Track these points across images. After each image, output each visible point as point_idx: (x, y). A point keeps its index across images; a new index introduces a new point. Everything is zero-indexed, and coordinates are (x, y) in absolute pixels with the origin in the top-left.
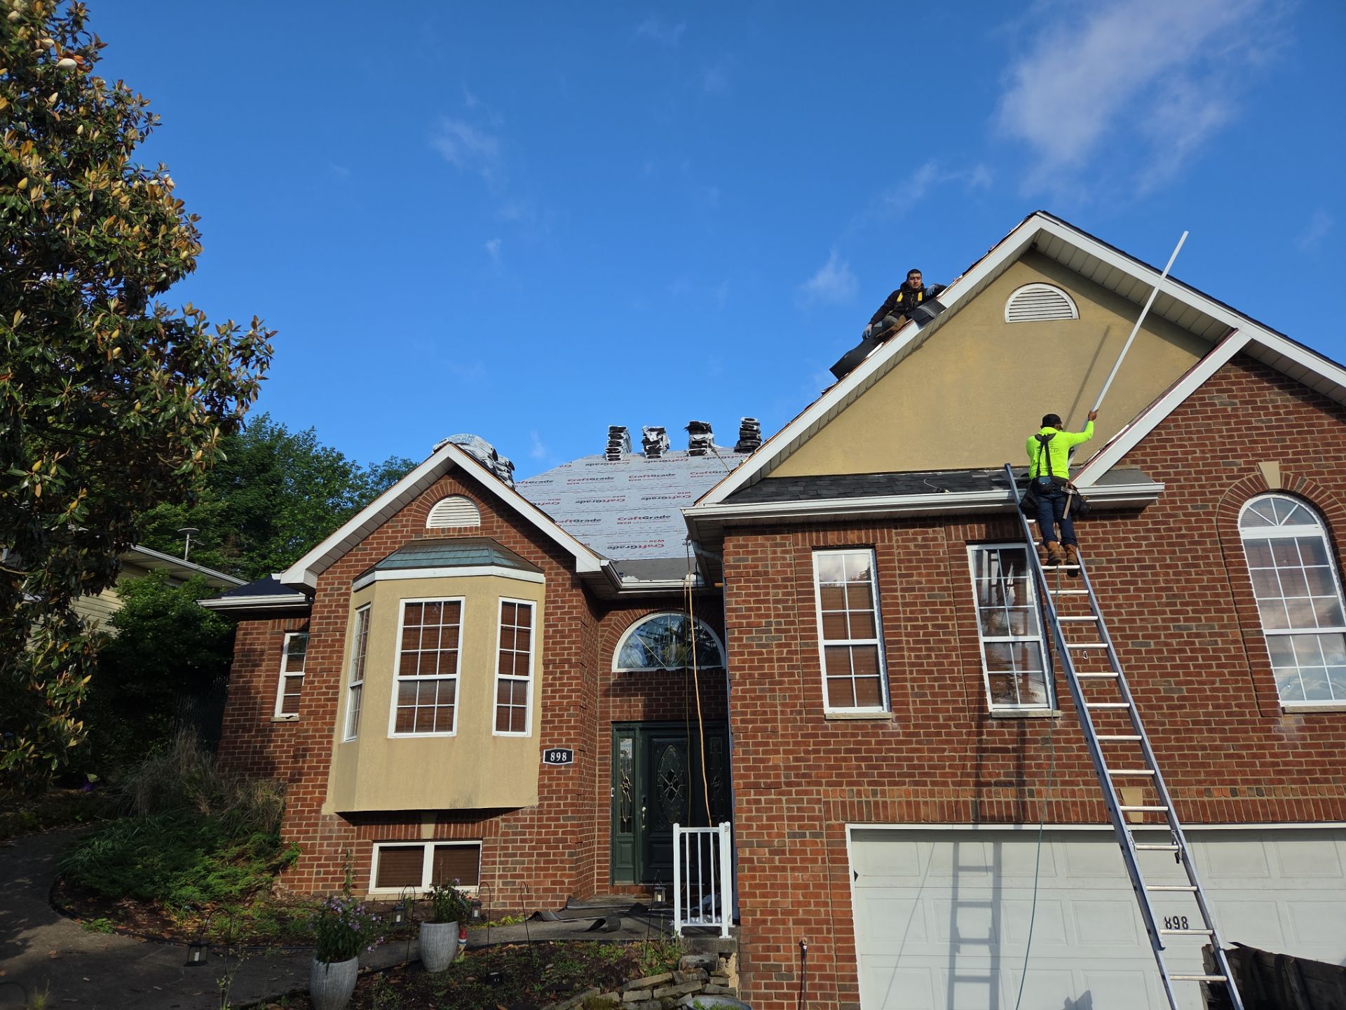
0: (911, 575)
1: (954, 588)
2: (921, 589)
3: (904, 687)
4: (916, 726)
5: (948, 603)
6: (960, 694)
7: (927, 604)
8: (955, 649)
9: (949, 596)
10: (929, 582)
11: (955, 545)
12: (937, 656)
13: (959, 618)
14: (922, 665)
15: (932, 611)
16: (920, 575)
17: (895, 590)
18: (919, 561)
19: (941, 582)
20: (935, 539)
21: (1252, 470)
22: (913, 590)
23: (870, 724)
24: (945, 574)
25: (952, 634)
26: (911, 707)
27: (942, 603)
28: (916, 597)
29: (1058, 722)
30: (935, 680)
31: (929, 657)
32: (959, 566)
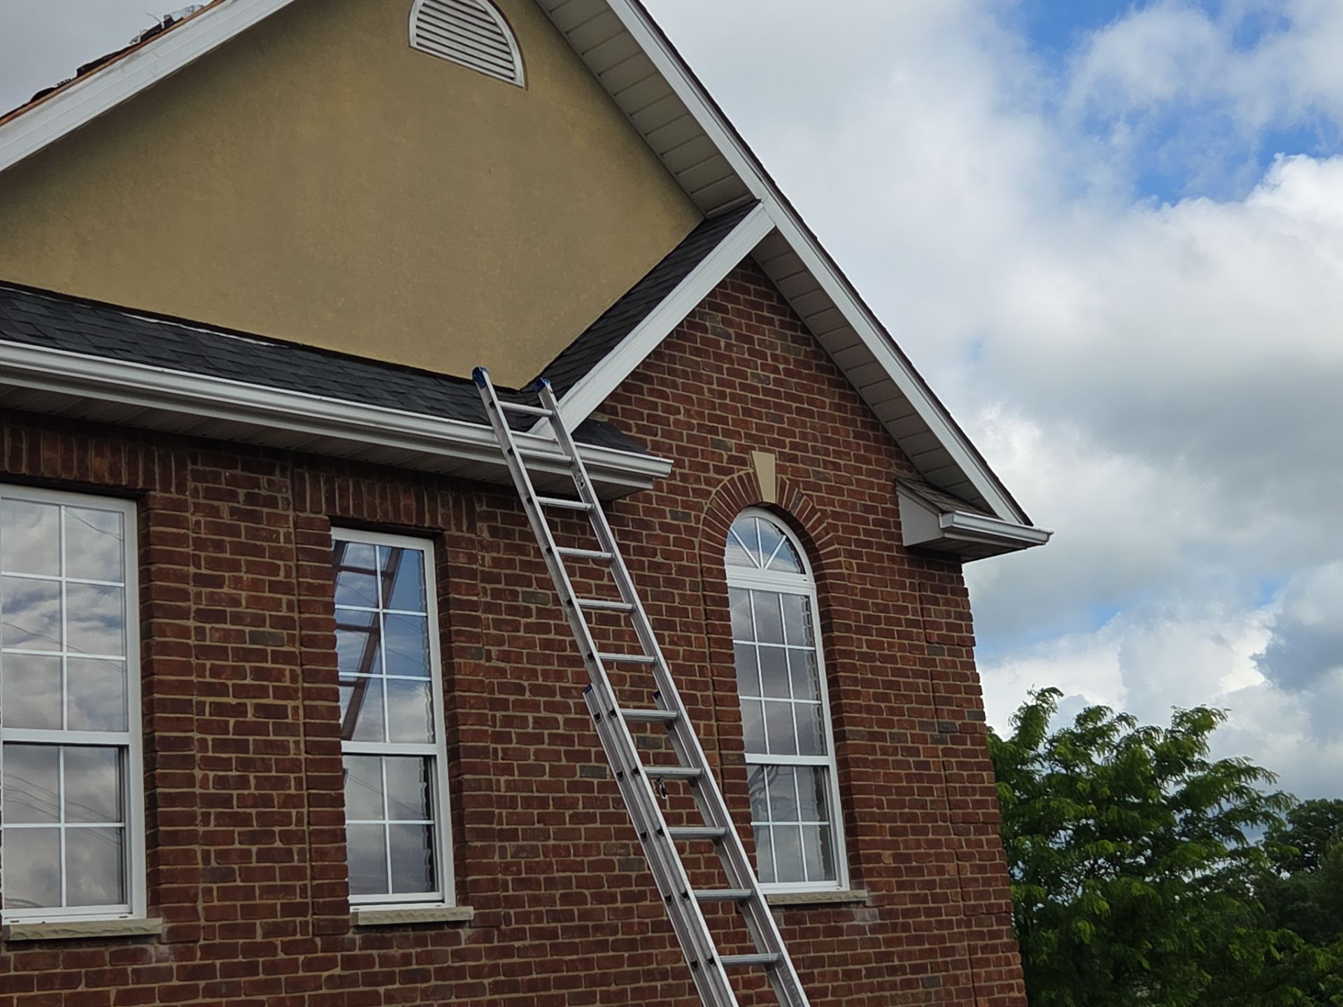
0: (219, 582)
1: (306, 624)
2: (237, 619)
3: (189, 857)
4: (208, 952)
5: (288, 658)
6: (299, 873)
7: (246, 655)
8: (295, 766)
9: (291, 639)
10: (254, 602)
11: (310, 523)
12: (260, 783)
13: (308, 695)
14: (227, 801)
15: (259, 673)
16: (237, 583)
17: (184, 614)
18: (239, 549)
19: (277, 605)
20: (271, 502)
21: (743, 462)
22: (220, 617)
23: (107, 952)
24: (286, 588)
25: (291, 730)
26: (200, 905)
27: (277, 657)
28: (227, 635)
29: (464, 933)
30: (253, 838)
31: (243, 782)
32: (317, 573)
